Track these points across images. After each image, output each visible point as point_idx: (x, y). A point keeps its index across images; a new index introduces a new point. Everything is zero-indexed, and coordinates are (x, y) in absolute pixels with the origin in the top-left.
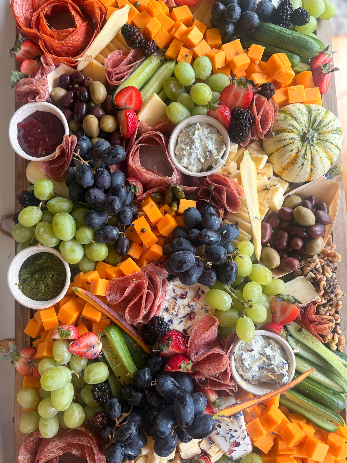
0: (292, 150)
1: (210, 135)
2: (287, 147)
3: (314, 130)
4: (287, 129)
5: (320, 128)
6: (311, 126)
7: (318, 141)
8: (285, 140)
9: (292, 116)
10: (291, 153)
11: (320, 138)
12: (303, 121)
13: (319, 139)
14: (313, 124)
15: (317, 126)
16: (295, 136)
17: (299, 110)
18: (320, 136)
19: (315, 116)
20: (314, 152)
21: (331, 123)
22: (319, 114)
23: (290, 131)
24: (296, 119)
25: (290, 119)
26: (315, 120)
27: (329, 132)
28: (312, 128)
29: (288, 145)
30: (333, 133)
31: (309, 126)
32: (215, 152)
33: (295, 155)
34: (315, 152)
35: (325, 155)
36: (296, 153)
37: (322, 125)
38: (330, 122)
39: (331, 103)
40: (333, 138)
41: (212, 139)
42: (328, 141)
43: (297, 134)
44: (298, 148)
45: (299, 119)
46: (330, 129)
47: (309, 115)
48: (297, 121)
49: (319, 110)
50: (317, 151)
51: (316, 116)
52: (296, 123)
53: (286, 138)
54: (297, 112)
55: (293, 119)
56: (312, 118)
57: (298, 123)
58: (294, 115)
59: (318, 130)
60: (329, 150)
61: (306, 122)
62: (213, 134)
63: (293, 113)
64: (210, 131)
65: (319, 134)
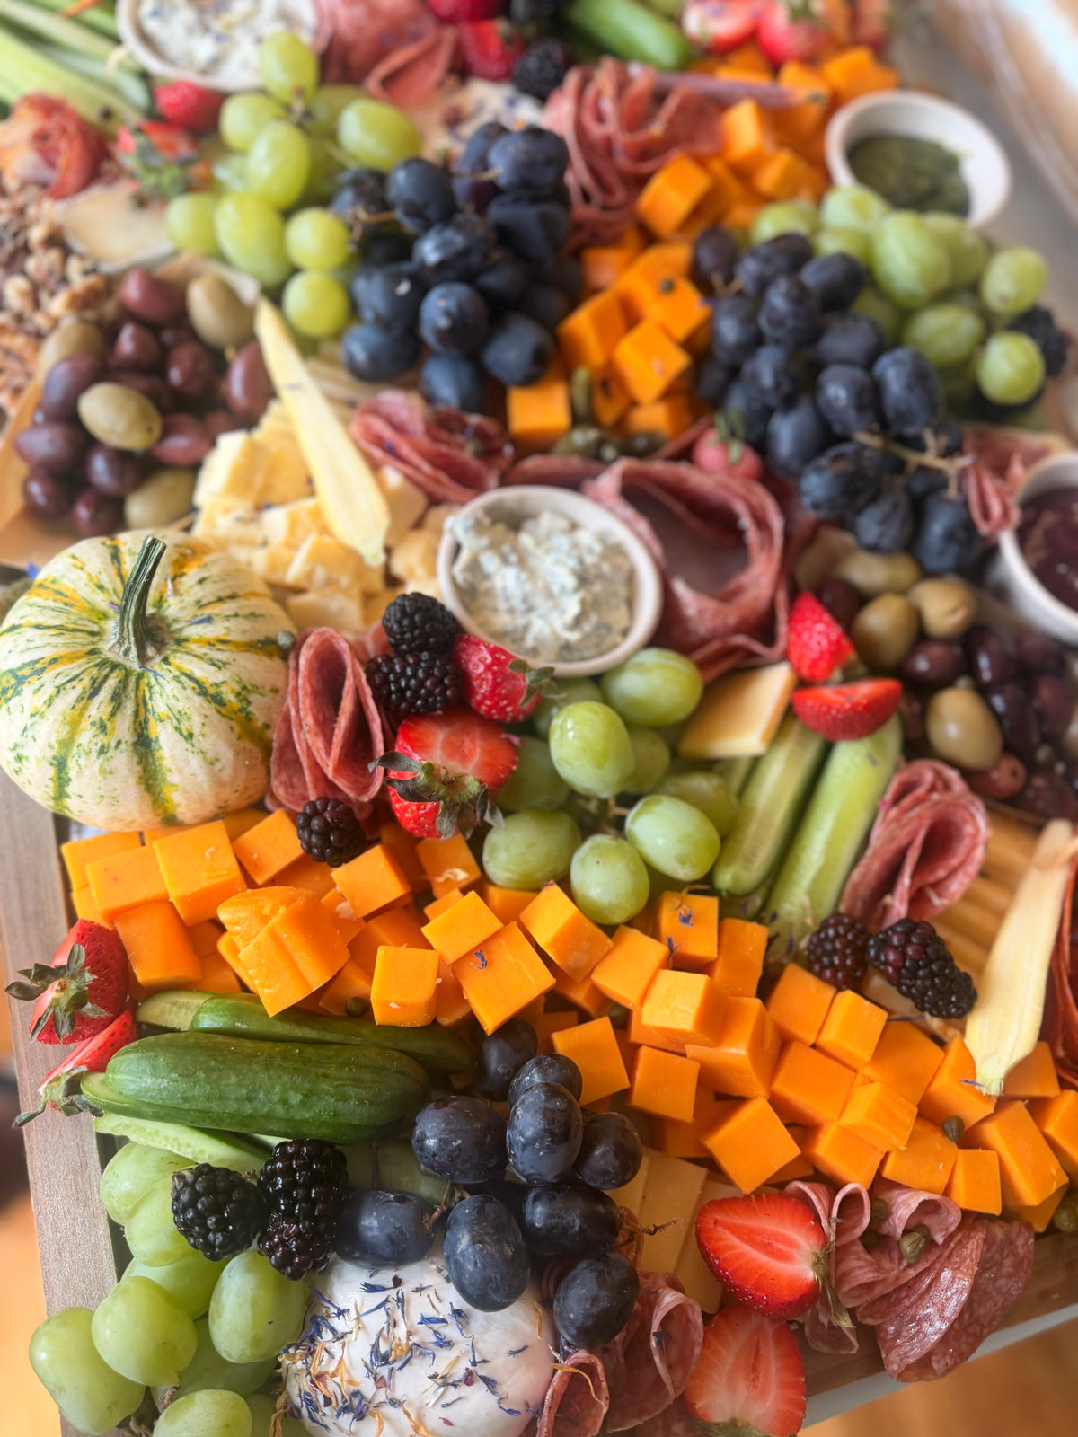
0: (201, 581)
1: (521, 621)
2: (223, 594)
3: (115, 666)
4: (232, 651)
5: (95, 671)
6: (133, 680)
7: (95, 628)
8: (236, 615)
9: (217, 700)
10: (205, 574)
11: (91, 639)
12: (171, 688)
13: (92, 634)
14: (124, 683)
15: (106, 677)
16: (193, 632)
17: (191, 735)
18: (90, 647)
19: (119, 716)
20: (111, 581)
21: (46, 697)
22: (103, 728)
23: (220, 646)
24: (202, 690)
25: (224, 689)
26: (117, 699)
27: (54, 661)
28: (128, 673)
29: (220, 600)
30: (37, 661)
31: (140, 677)
32: (490, 562)
33: (185, 570)
34: (105, 580)
35: (65, 581)
36: (183, 575)
37: (86, 682)
38: (49, 703)
39: (24, 919)
40: (32, 645)
41: (511, 611)
42: (54, 632)
43: (186, 640)
44: (176, 592)
45: (189, 692)
46: (48, 676)
47: (146, 721)
48: (196, 681)
49: (103, 750)
50: (101, 587)
51: (113, 714)
52: (198, 674)
53: (233, 621)
54: (196, 724)
55: (212, 691)
56: (129, 707)
57: (190, 677)
58: (210, 709)
59: (101, 665)
60: (51, 603)
61: (156, 688)
62: (510, 628)
63: (215, 717)
64: (522, 639)
65: (93, 652)
